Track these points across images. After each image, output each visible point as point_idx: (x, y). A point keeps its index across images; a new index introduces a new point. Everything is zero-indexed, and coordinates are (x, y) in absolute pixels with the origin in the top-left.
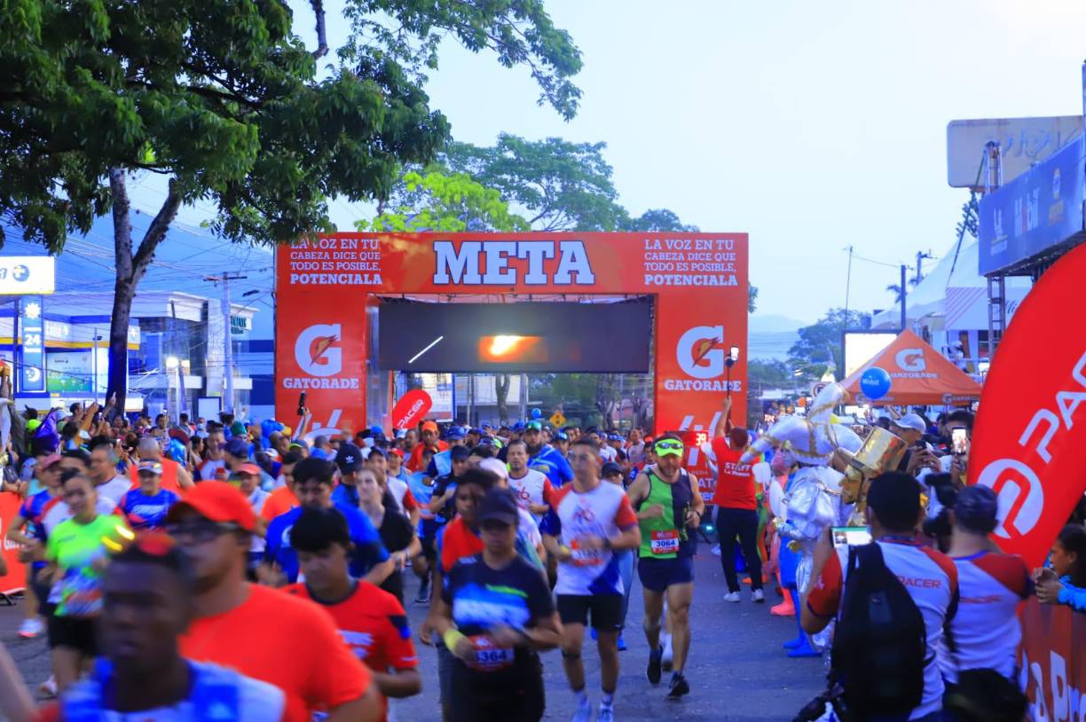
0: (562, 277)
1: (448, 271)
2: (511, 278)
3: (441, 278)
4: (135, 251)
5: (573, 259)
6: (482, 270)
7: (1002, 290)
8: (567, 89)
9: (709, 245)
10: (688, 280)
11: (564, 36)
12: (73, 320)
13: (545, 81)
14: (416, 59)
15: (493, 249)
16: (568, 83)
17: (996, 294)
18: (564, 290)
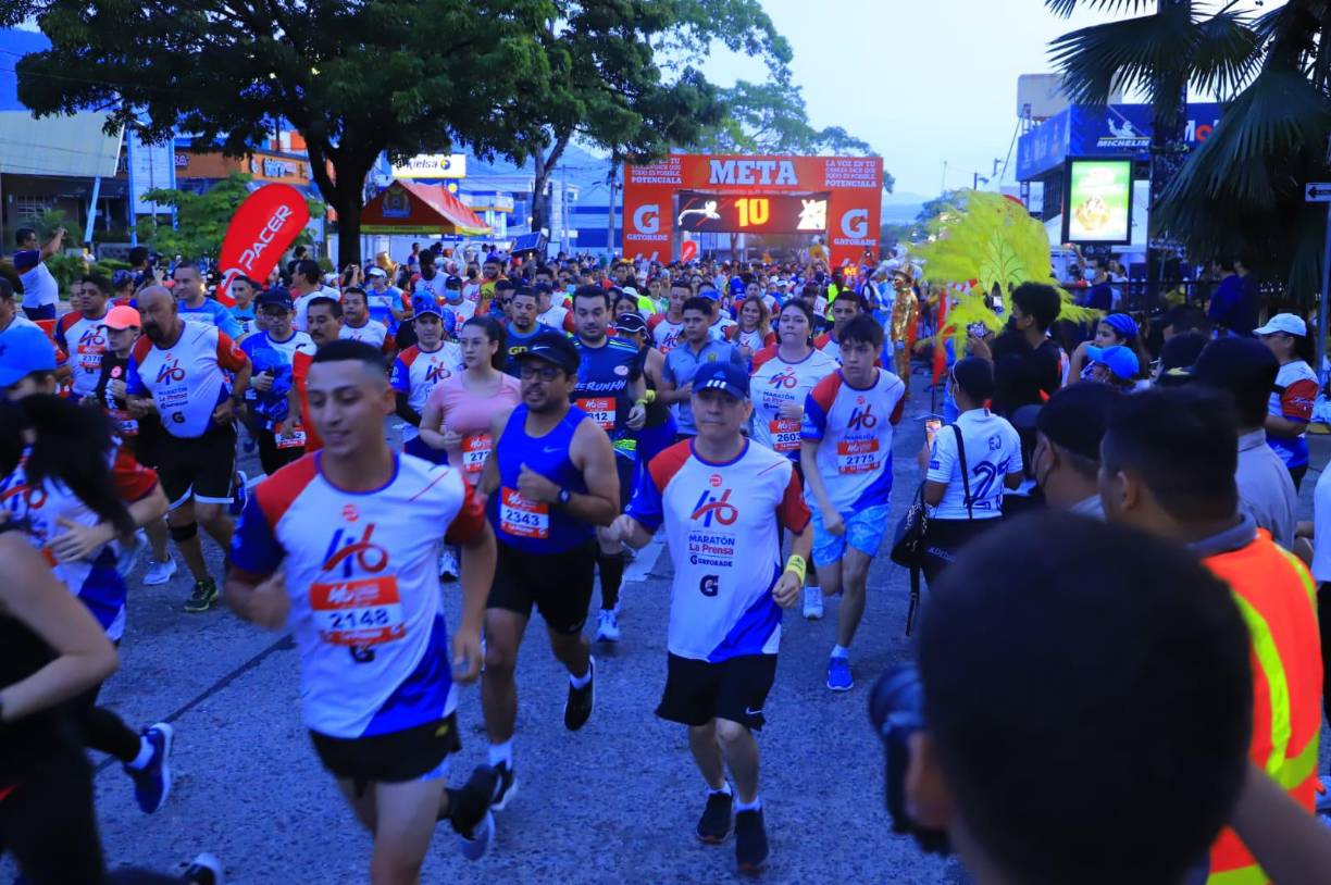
0: (780, 181)
1: (717, 176)
2: (752, 181)
3: (713, 180)
4: (545, 162)
5: (786, 171)
6: (736, 176)
7: (1028, 189)
8: (785, 71)
9: (861, 164)
10: (850, 184)
11: (783, 40)
12: (475, 193)
13: (772, 66)
14: (697, 50)
15: (742, 165)
16: (785, 68)
17: (1024, 192)
18: (780, 188)
